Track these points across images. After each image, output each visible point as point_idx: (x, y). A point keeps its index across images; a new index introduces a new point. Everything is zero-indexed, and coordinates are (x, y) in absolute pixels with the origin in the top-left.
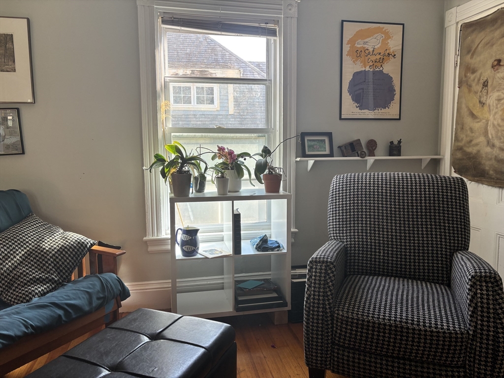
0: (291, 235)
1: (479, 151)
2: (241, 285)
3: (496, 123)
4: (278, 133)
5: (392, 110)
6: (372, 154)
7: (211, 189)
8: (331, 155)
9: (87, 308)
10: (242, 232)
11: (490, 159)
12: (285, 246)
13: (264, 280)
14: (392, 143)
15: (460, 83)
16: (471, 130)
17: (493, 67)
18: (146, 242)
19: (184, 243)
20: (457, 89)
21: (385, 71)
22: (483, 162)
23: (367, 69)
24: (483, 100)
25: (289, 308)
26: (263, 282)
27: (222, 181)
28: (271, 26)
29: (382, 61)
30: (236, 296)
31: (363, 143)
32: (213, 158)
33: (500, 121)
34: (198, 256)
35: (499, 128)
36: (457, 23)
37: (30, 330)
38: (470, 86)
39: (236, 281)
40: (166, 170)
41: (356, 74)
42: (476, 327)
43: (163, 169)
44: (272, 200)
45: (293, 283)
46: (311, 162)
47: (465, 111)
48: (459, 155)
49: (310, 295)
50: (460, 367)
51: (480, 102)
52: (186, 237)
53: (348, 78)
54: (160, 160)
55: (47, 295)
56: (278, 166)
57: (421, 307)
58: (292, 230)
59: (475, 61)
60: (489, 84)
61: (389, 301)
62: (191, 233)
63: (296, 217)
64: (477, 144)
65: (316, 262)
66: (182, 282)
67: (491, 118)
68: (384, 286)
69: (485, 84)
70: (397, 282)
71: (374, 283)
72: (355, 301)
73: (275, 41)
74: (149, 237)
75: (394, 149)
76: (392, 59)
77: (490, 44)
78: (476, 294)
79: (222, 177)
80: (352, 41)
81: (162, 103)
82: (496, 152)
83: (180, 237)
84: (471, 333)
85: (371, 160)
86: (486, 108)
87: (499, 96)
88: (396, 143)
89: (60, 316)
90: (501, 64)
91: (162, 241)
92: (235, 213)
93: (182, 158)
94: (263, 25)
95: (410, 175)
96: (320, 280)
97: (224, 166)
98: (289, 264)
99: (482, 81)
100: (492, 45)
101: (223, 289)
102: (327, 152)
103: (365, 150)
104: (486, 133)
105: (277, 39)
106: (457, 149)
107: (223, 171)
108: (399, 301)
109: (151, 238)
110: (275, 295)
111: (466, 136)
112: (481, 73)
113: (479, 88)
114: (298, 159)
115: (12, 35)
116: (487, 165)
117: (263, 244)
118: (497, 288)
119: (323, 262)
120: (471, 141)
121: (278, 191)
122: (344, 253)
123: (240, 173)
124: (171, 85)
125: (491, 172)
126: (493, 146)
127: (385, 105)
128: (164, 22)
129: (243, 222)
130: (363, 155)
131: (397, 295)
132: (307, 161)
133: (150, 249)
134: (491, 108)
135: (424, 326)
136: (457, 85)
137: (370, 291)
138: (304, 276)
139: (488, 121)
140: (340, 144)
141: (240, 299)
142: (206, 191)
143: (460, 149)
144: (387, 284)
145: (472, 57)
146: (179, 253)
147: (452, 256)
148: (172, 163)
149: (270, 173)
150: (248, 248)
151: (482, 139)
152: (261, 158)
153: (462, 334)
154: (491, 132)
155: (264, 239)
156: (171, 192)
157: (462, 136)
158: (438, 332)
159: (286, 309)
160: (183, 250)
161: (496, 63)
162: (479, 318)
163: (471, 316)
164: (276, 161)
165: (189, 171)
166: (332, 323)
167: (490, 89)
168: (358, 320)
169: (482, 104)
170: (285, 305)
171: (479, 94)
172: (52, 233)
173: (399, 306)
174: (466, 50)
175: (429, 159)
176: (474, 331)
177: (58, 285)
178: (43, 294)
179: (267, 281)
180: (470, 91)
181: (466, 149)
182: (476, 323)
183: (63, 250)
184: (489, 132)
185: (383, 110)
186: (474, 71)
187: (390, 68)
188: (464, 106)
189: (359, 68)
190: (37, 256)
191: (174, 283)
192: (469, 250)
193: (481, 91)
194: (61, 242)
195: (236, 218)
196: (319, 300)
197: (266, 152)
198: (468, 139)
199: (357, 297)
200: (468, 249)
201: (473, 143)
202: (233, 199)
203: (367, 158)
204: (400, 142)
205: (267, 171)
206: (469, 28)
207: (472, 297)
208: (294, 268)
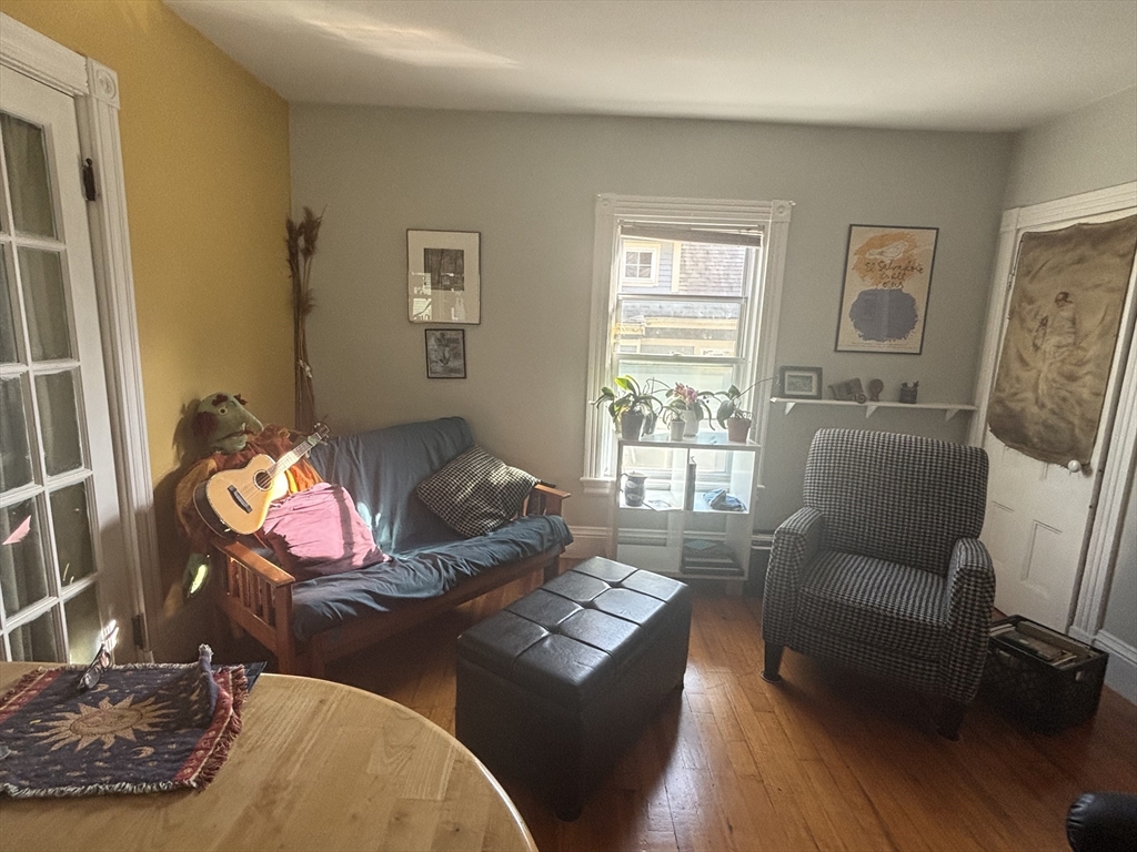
0: (756, 492)
1: (1023, 410)
2: (688, 545)
3: (1050, 376)
4: (750, 365)
5: (912, 342)
6: (875, 398)
7: (662, 430)
8: (819, 397)
9: (540, 550)
10: (696, 483)
11: (1036, 423)
12: (748, 507)
13: (716, 542)
14: (905, 385)
15: (1012, 313)
16: (1018, 380)
17: (1057, 301)
18: (582, 483)
19: (628, 491)
20: (1007, 321)
21: (904, 291)
22: (1027, 425)
23: (880, 287)
24: (1039, 342)
25: (745, 578)
26: (714, 544)
27: (678, 423)
28: (753, 233)
29: (902, 277)
30: (684, 555)
31: (864, 385)
32: (668, 395)
33: (1055, 375)
34: (643, 507)
35: (1054, 385)
36: (1018, 230)
37: (497, 563)
38: (1023, 321)
39: (686, 540)
40: (616, 409)
41: (863, 293)
42: (956, 622)
43: (612, 405)
44: (735, 452)
45: (752, 550)
46: (790, 405)
47: (1012, 352)
48: (998, 409)
49: (773, 567)
50: (933, 661)
51: (1035, 345)
52: (631, 484)
53: (851, 298)
54: (608, 394)
55: (499, 531)
56: (745, 409)
57: (899, 595)
58: (759, 486)
59: (1033, 288)
60: (1050, 323)
61: (864, 584)
62: (637, 481)
63: (764, 472)
64: (1022, 400)
65: (784, 532)
66: (624, 532)
67: (1045, 369)
68: (863, 568)
69: (1044, 323)
70: (880, 565)
71: (851, 562)
72: (825, 580)
73: (757, 251)
74: (587, 478)
75: (908, 394)
76: (916, 274)
77: (1058, 269)
78: (961, 588)
79: (679, 419)
80: (861, 251)
81: (612, 325)
82: (1045, 414)
83: (624, 482)
84: (950, 627)
85: (872, 406)
86: (1039, 354)
87: (1059, 342)
88: (911, 385)
89: (518, 553)
90: (1069, 299)
91: (601, 484)
92: (691, 463)
93: (634, 396)
94: (744, 232)
95: (916, 439)
96: (787, 553)
97: (681, 405)
98: (750, 528)
99: (1039, 317)
100: (1060, 271)
101: (665, 545)
102: (814, 392)
103: (866, 394)
104: (1035, 388)
105: (761, 249)
106: (997, 401)
107: (680, 411)
108: (876, 585)
109: (588, 478)
110: (730, 561)
111: (1012, 387)
112: (1040, 307)
113: (1035, 325)
114: (774, 400)
115: (463, 251)
116: (1032, 430)
117: (721, 502)
118: (987, 585)
119: (792, 533)
120: (1015, 394)
121: (744, 441)
122: (820, 525)
123: (699, 415)
124: (623, 304)
125: (1035, 440)
126: (1043, 406)
127: (901, 333)
128: (624, 231)
129: (698, 470)
130: (862, 400)
131: (876, 579)
132: (785, 403)
133: (586, 490)
134: (1047, 355)
135: (898, 614)
136: (1007, 315)
137: (845, 571)
138: (770, 544)
139: (1039, 372)
140: (832, 383)
141: (687, 559)
142: (656, 432)
143: (1000, 401)
144: (867, 567)
145: (1031, 282)
146: (622, 501)
147: (954, 543)
148: (624, 401)
149: (737, 419)
150: (701, 505)
151: (1030, 395)
152: (728, 399)
153: (938, 627)
154: (1042, 386)
155: (722, 497)
156: (617, 431)
157: (1006, 385)
158: (912, 622)
159: (742, 578)
160: (627, 498)
161: (1061, 296)
162: (961, 613)
163: (953, 611)
164: (745, 405)
165: (640, 411)
166: (796, 599)
167: (1048, 330)
168: (825, 599)
169: (1036, 348)
170: (742, 574)
171: (1034, 334)
172: (497, 467)
173: (875, 590)
174: (1025, 270)
175: (955, 411)
176: (953, 626)
177: (505, 522)
178: (494, 530)
179: (720, 543)
180: (1022, 327)
181: (1007, 403)
182: (957, 618)
183: (509, 486)
184: (1040, 387)
185: (898, 342)
186: (1031, 301)
187: (913, 287)
188: (1012, 344)
189: (868, 285)
190: (486, 489)
191: (616, 532)
192: (980, 539)
193: (1037, 331)
194: (507, 478)
195: (692, 468)
196: (783, 573)
197: (735, 392)
198: (1013, 390)
199: (828, 575)
200: (978, 537)
201: (1018, 397)
202: (689, 446)
203: (867, 403)
204: (916, 385)
205: (733, 415)
206: (1034, 241)
207: (957, 591)
208: (756, 532)
